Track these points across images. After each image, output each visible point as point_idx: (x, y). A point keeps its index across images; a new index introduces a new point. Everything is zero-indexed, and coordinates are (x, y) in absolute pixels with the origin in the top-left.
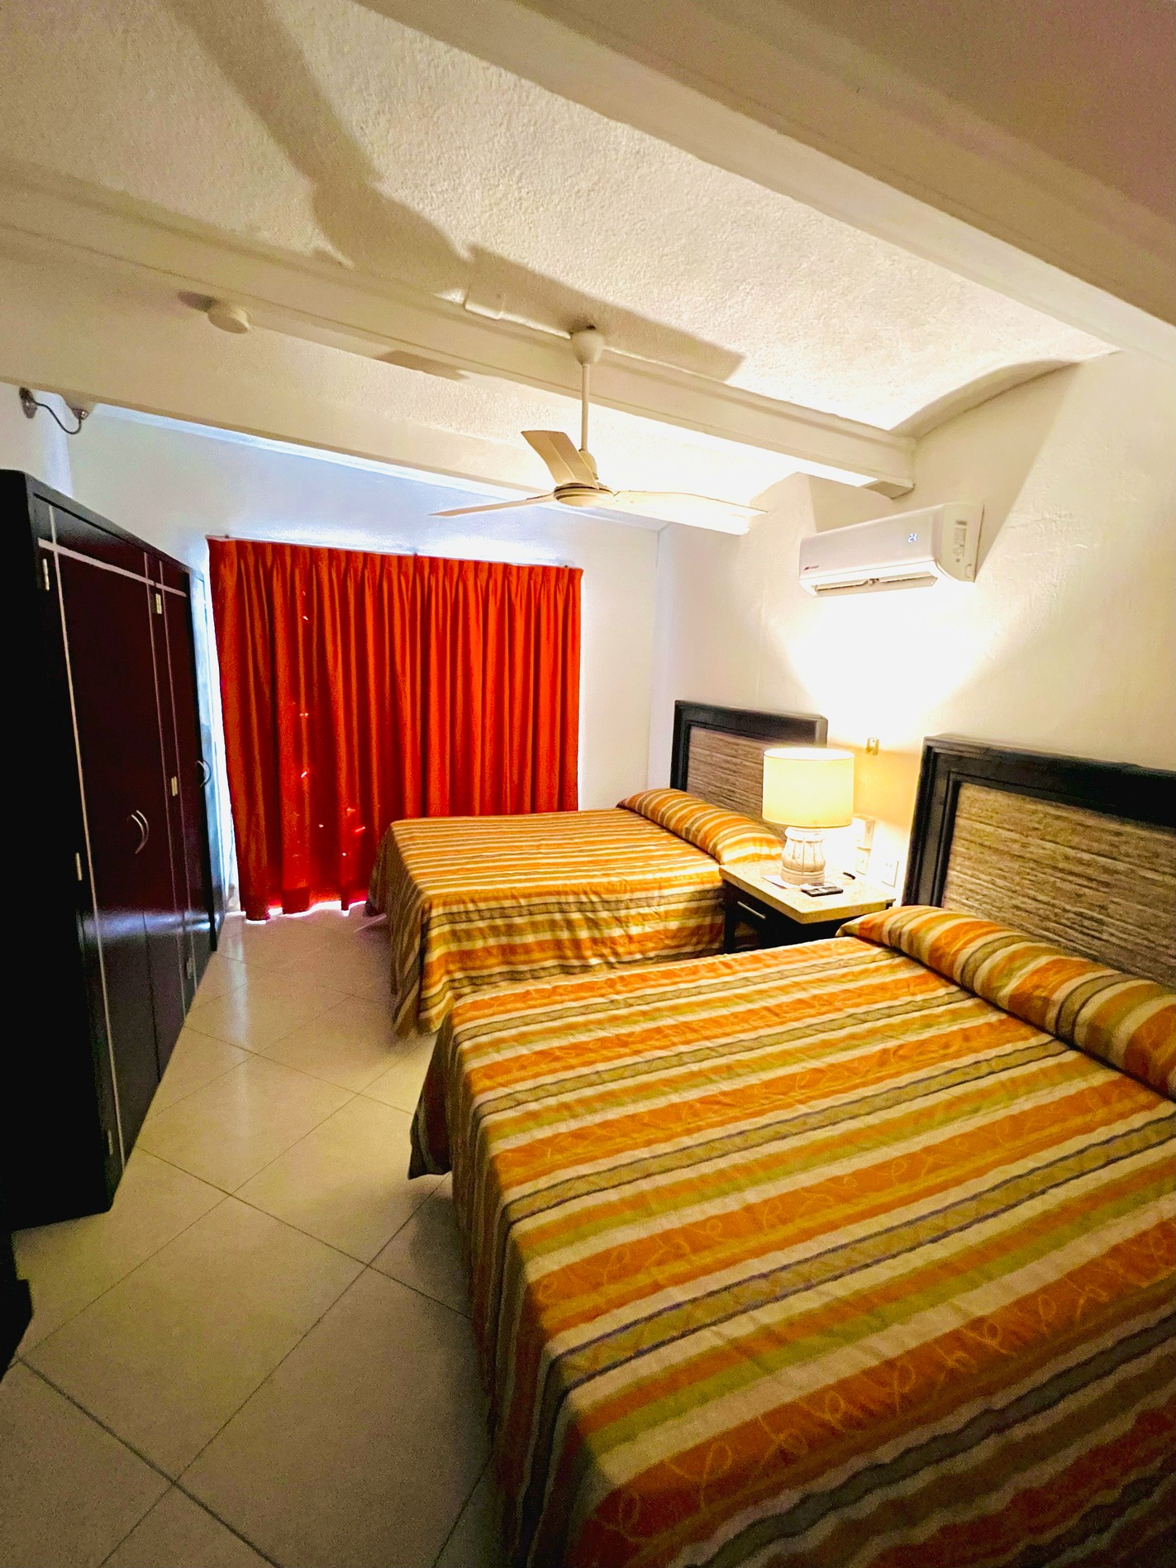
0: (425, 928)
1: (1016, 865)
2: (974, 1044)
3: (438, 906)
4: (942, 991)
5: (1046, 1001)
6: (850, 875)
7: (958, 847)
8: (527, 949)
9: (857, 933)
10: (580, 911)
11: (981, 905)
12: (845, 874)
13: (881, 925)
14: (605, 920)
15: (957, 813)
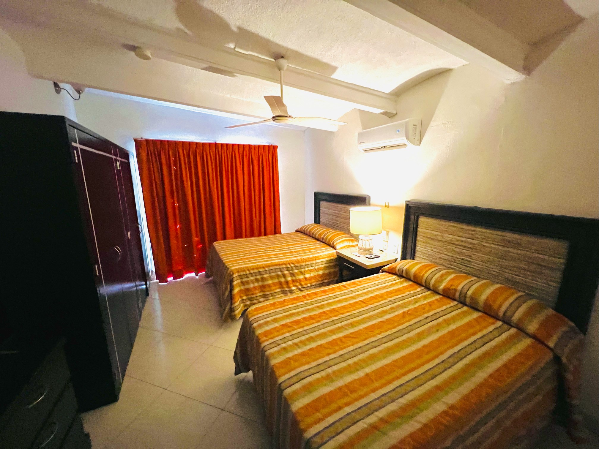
0: (231, 281)
1: (440, 244)
2: (433, 307)
3: (236, 273)
4: (419, 289)
5: (455, 290)
6: (382, 251)
7: (419, 238)
8: (269, 286)
9: (387, 271)
10: (287, 270)
11: (428, 258)
12: (380, 250)
13: (396, 268)
14: (296, 273)
15: (418, 227)
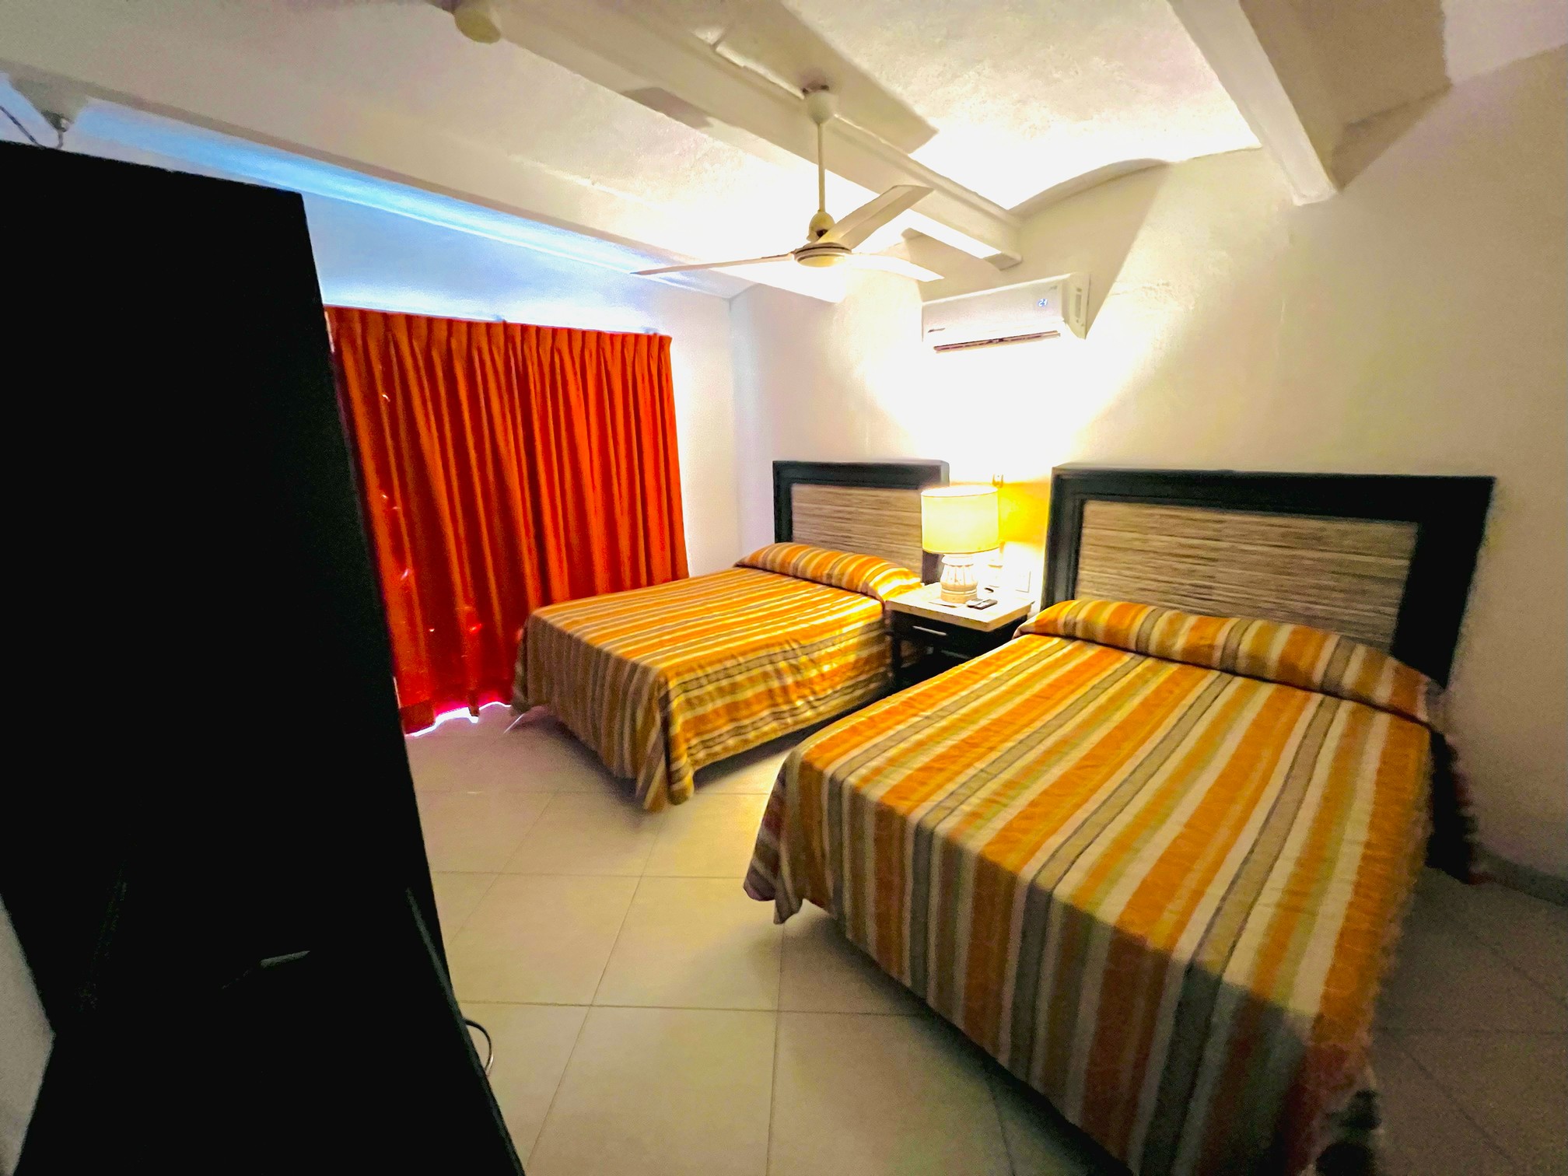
0: (666, 701)
1: (1139, 558)
2: (1183, 687)
3: (672, 678)
4: (1127, 658)
5: (1211, 647)
6: (989, 589)
7: (1085, 551)
9: (1034, 630)
10: (785, 659)
13: (1056, 620)
14: (804, 664)
15: (1084, 525)
